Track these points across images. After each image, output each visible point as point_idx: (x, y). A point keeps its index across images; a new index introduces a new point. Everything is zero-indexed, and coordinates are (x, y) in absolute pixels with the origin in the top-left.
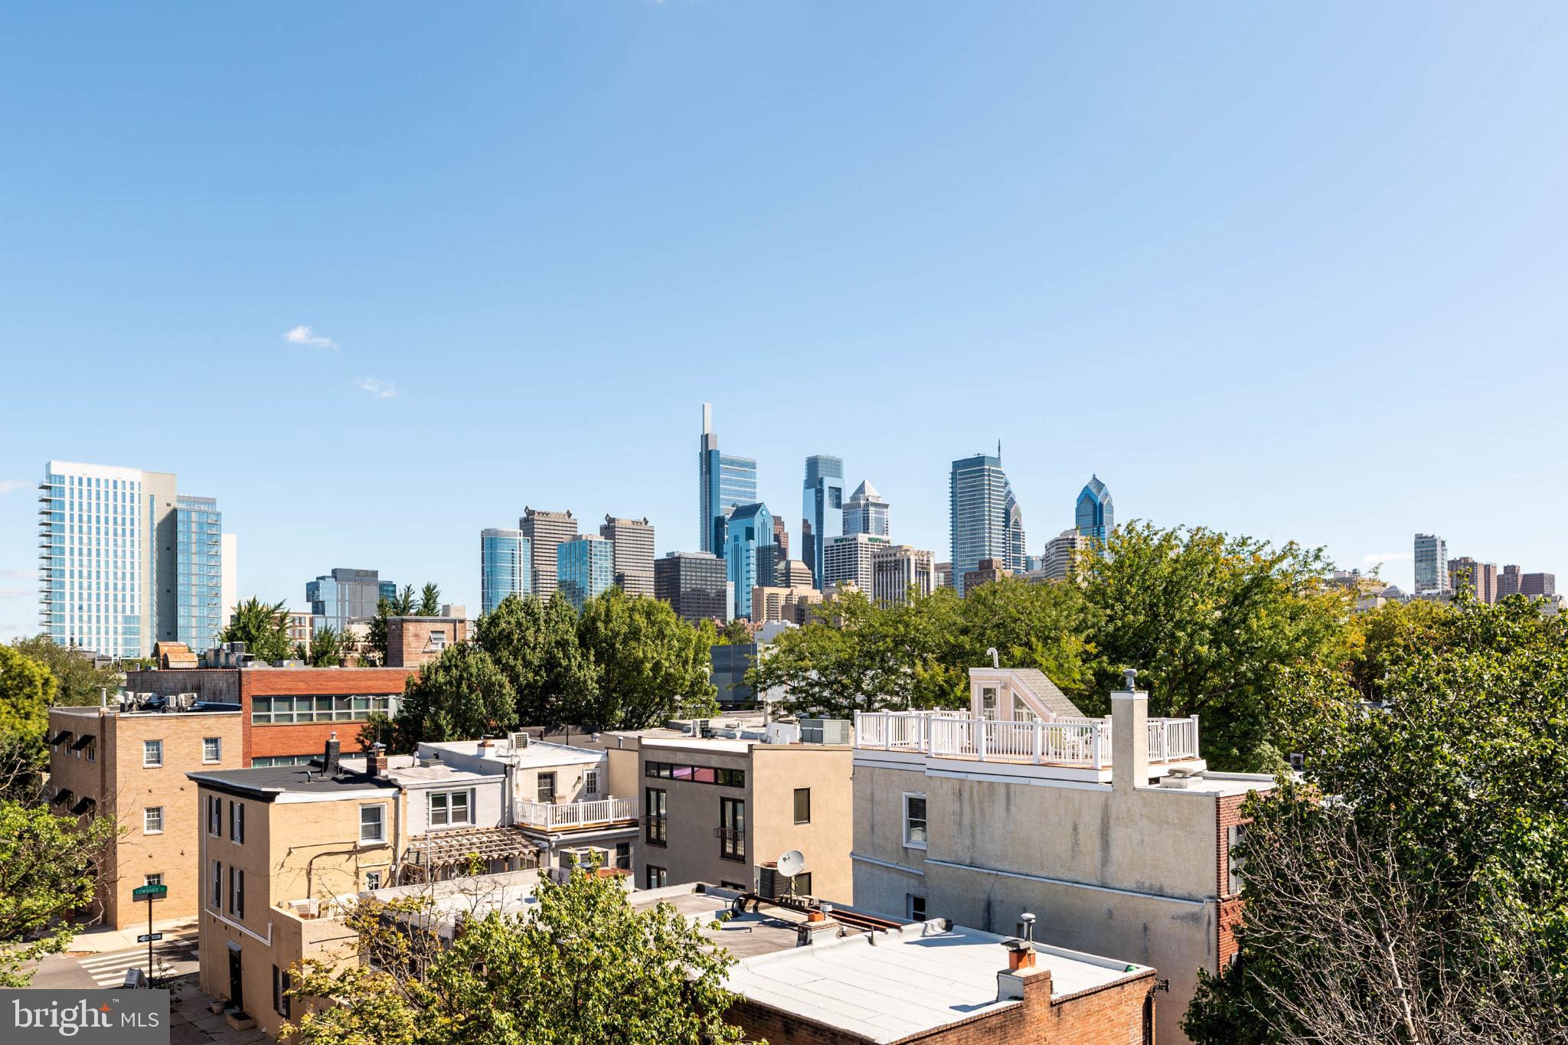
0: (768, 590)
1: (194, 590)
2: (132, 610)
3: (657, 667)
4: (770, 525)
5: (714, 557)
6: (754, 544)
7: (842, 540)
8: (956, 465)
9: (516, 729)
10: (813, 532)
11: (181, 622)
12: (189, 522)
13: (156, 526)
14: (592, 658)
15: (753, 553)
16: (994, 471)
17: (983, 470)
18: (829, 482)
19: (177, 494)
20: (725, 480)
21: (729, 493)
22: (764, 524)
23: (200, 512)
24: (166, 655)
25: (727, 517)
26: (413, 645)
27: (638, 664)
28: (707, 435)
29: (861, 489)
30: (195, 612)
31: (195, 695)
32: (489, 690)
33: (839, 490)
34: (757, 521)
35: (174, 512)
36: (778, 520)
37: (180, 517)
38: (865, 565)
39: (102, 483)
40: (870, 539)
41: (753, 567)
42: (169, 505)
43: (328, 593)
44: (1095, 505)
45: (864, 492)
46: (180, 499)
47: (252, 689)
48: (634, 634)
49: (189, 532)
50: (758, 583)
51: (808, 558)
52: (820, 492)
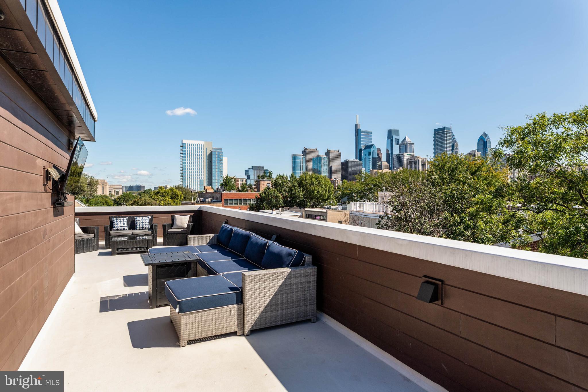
0: (375, 171)
1: (216, 173)
2: (202, 178)
4: (376, 151)
5: (359, 161)
6: (371, 157)
7: (398, 155)
8: (436, 130)
10: (390, 153)
11: (213, 181)
12: (215, 155)
13: (207, 156)
14: (302, 190)
15: (371, 159)
16: (448, 132)
17: (444, 132)
18: (395, 137)
19: (212, 147)
20: (362, 137)
21: (363, 141)
22: (374, 151)
23: (218, 152)
24: (206, 189)
25: (363, 149)
26: (263, 187)
28: (357, 124)
29: (405, 139)
30: (217, 178)
31: (212, 199)
33: (398, 139)
34: (372, 150)
35: (212, 152)
36: (379, 149)
37: (213, 153)
38: (405, 163)
40: (407, 154)
41: (371, 164)
42: (210, 150)
43: (251, 173)
44: (484, 142)
45: (406, 140)
46: (213, 149)
47: (224, 197)
48: (312, 184)
49: (215, 157)
50: (372, 169)
51: (388, 161)
52: (392, 140)
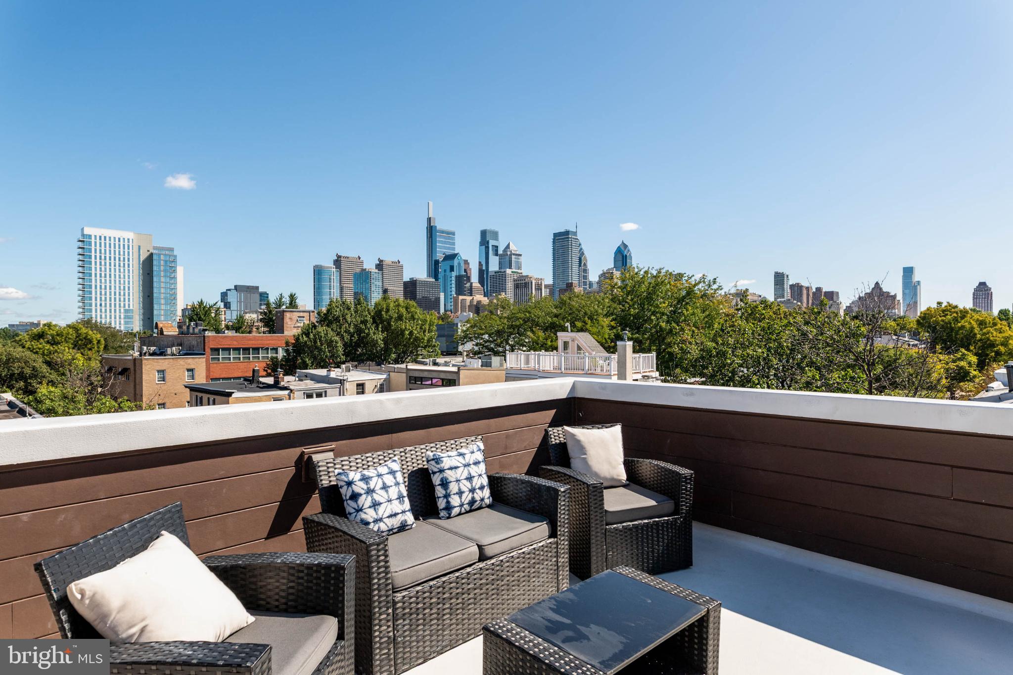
0: (461, 297)
1: (162, 296)
2: (129, 307)
3: (411, 333)
4: (462, 264)
5: (434, 280)
6: (454, 274)
7: (498, 272)
8: (555, 235)
9: (344, 363)
10: (484, 268)
11: (155, 312)
12: (160, 260)
13: (141, 262)
14: (380, 329)
15: (453, 278)
16: (574, 238)
17: (568, 238)
18: (492, 243)
19: (153, 245)
20: (439, 241)
21: (441, 247)
22: (459, 264)
23: (165, 255)
24: (162, 328)
25: (441, 260)
26: (289, 323)
27: (403, 332)
28: (430, 218)
29: (508, 246)
30: (163, 307)
31: (180, 348)
32: (330, 343)
33: (497, 247)
34: (456, 262)
35: (151, 255)
36: (466, 262)
37: (155, 257)
38: (510, 285)
39: (112, 240)
40: (512, 272)
41: (454, 286)
42: (148, 251)
43: (232, 298)
44: (622, 256)
45: (509, 248)
46: (155, 248)
47: (210, 344)
48: (400, 318)
49: (160, 266)
50: (456, 294)
51: (481, 281)
52: (487, 248)
